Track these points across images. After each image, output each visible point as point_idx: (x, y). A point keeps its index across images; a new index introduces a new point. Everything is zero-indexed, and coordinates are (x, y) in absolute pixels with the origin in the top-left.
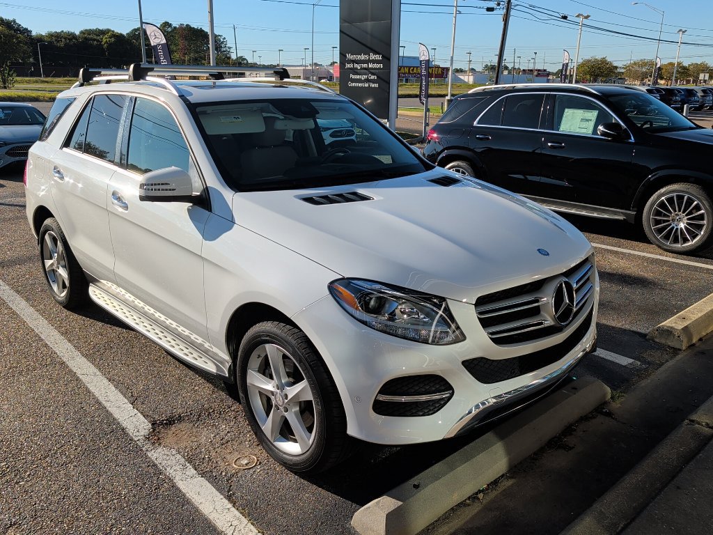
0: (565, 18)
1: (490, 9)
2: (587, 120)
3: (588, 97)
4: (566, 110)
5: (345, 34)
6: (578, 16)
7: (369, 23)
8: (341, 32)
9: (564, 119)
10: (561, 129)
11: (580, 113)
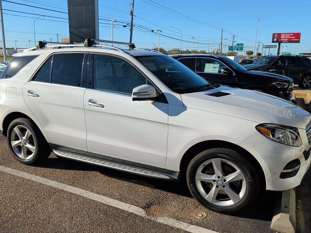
0: (153, 31)
1: (125, 26)
2: (215, 68)
3: (216, 59)
4: (206, 64)
5: (72, 33)
6: (158, 31)
7: (84, 29)
8: (70, 32)
9: (206, 67)
10: (205, 71)
11: (212, 65)
